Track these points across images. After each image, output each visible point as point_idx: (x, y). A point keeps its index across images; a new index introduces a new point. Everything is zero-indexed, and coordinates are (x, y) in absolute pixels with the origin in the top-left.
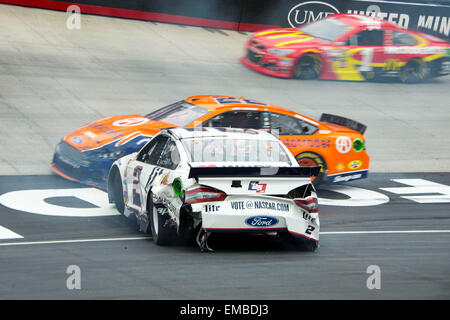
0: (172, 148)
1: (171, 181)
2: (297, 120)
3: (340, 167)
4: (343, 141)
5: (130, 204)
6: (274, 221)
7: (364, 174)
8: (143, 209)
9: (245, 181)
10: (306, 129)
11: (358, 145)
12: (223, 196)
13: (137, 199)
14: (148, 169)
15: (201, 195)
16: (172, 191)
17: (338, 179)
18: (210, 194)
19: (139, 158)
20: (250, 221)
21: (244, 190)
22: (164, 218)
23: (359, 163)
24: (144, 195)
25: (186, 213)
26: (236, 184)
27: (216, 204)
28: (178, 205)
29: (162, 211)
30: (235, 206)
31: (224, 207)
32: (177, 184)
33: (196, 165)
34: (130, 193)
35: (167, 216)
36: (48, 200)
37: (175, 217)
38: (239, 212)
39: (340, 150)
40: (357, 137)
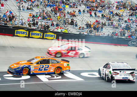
0: (109, 66)
1: (109, 71)
2: (56, 61)
3: (65, 69)
4: (65, 64)
5: (102, 75)
6: (127, 78)
7: (69, 70)
8: (104, 76)
9: (122, 71)
10: (58, 62)
11: (68, 65)
12: (118, 74)
13: (103, 74)
14: (105, 69)
15: (114, 73)
16: (109, 73)
17: (64, 71)
18: (116, 73)
19: (103, 67)
20: (123, 78)
21: (122, 73)
22: (108, 77)
23: (68, 68)
24: (104, 74)
25: (112, 77)
26: (120, 72)
27: (117, 75)
28: (110, 75)
29: (108, 76)
30: (120, 75)
31: (118, 76)
32: (110, 72)
33: (113, 68)
34: (102, 73)
35: (109, 77)
36: (88, 74)
37: (110, 77)
38: (121, 76)
39: (65, 66)
40: (68, 63)
